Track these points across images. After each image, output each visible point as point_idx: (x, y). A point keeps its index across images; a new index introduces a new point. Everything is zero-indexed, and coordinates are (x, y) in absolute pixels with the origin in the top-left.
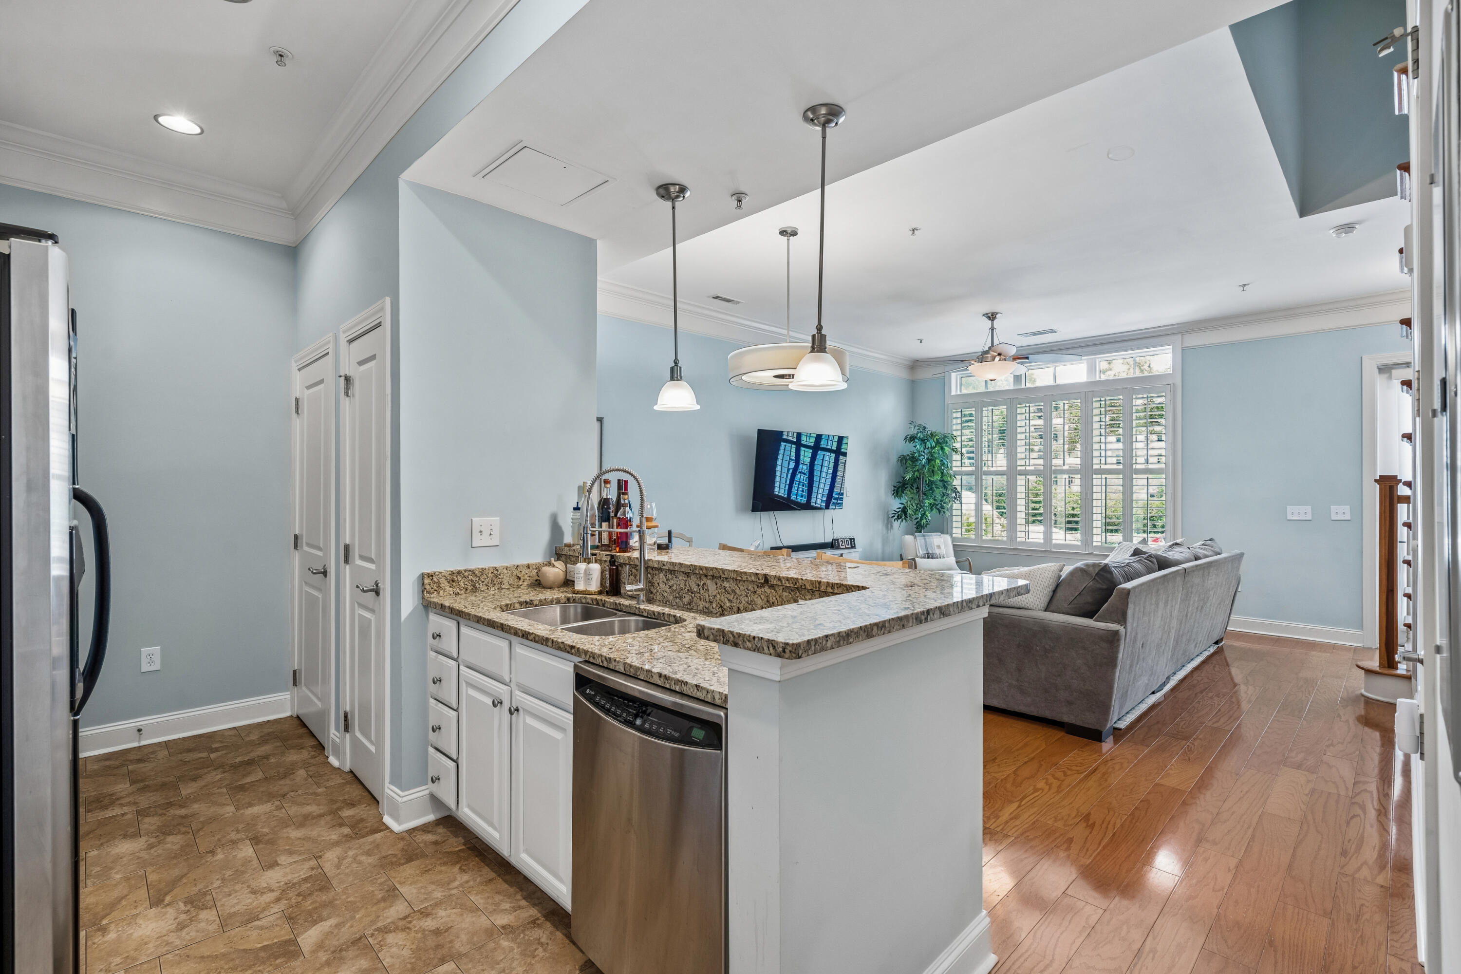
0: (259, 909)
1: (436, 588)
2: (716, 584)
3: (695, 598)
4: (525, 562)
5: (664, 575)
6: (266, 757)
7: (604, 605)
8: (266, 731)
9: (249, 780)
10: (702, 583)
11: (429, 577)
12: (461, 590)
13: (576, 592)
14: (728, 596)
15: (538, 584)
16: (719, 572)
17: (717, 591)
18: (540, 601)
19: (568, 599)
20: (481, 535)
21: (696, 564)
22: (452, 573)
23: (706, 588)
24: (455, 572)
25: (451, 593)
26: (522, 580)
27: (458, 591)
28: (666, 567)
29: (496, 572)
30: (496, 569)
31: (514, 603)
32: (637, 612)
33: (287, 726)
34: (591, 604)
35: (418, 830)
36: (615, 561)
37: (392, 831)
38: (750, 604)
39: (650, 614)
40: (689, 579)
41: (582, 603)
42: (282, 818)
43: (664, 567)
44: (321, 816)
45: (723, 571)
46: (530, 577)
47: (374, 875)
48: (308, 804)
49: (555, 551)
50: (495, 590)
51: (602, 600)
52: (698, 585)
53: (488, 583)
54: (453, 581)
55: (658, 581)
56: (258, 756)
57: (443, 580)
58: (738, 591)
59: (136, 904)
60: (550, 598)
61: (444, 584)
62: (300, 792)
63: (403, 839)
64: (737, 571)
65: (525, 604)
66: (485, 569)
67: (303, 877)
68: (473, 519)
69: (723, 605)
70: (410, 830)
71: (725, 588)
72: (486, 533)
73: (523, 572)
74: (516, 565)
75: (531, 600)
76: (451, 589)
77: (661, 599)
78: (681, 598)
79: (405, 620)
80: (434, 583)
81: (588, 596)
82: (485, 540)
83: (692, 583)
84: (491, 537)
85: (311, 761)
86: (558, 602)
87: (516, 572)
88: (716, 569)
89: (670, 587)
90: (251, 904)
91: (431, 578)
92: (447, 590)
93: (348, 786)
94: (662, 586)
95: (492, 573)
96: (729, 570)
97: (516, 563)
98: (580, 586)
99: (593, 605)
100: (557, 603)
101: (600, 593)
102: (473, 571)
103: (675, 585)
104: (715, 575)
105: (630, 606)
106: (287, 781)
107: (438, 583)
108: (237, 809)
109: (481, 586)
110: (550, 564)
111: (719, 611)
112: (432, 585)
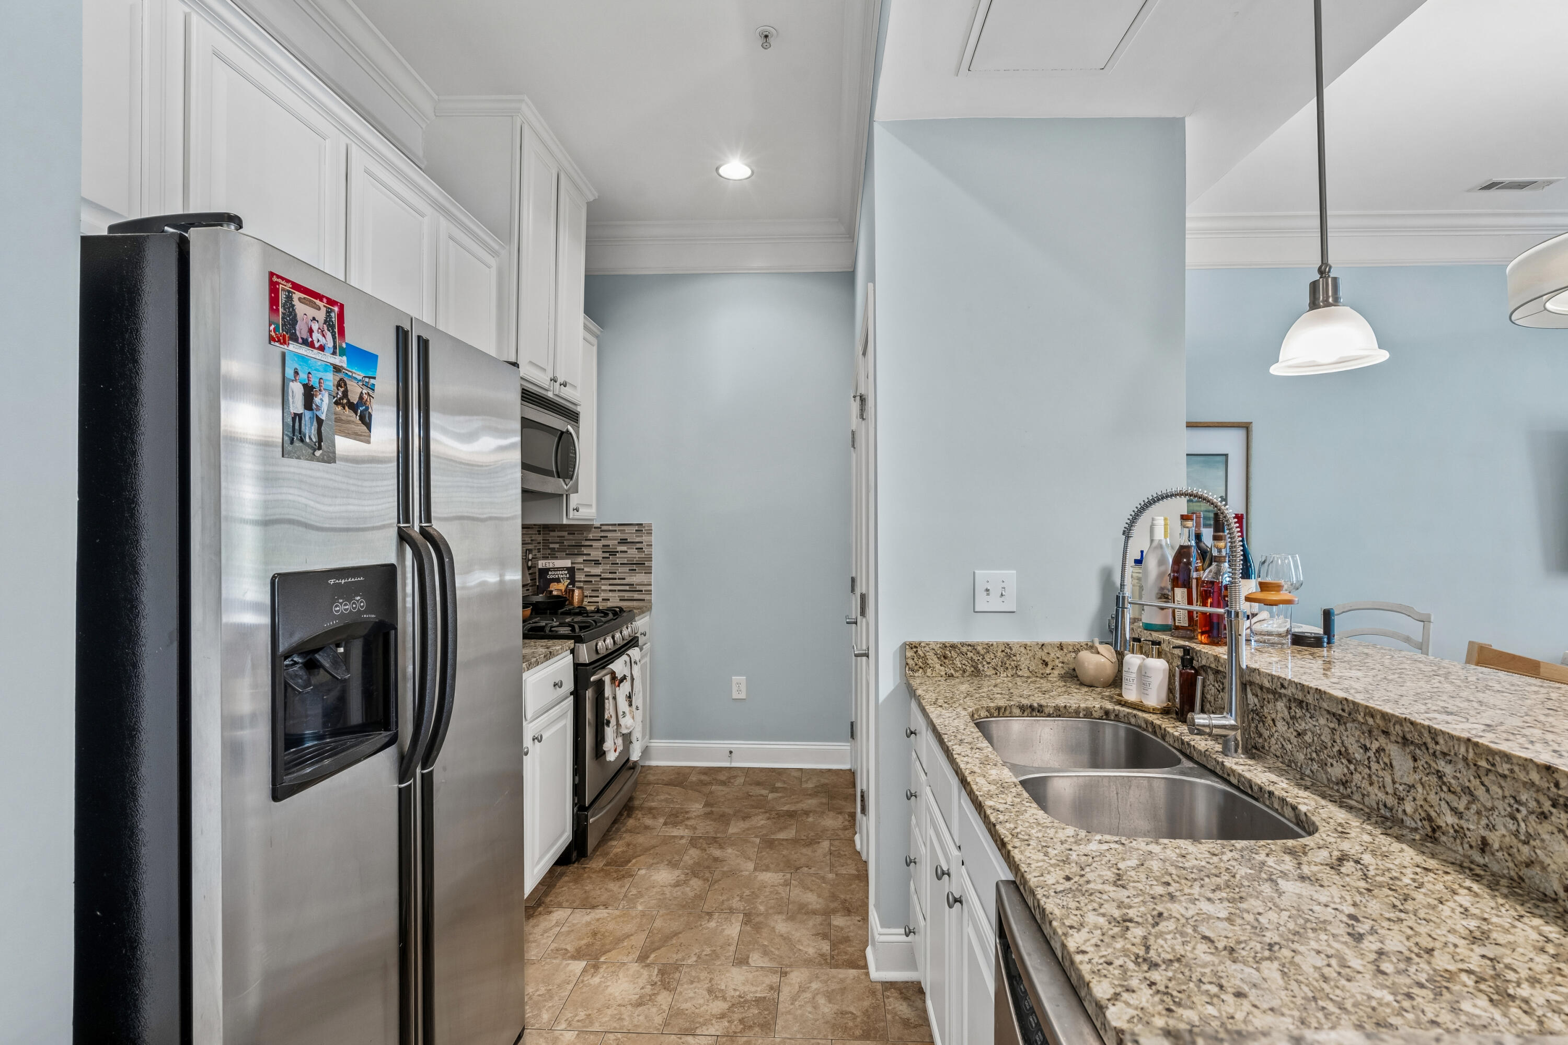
0: (701, 1020)
1: (921, 664)
2: (1415, 760)
3: (1357, 777)
4: (1056, 639)
5: (1286, 706)
6: (807, 813)
7: (1163, 738)
8: (824, 781)
9: (781, 836)
10: (1375, 746)
11: (912, 648)
12: (957, 671)
13: (1123, 703)
14: (1450, 797)
15: (1073, 676)
16: (1421, 735)
17: (1417, 777)
18: (1057, 708)
19: (1107, 713)
20: (988, 594)
21: (1359, 699)
22: (944, 646)
23: (1387, 760)
24: (948, 645)
25: (943, 673)
26: (1050, 667)
27: (953, 672)
28: (1288, 692)
29: (1009, 651)
30: (1007, 645)
31: (1011, 707)
32: (1218, 770)
33: (842, 780)
34: (1144, 730)
35: (895, 989)
36: (1192, 659)
37: (867, 974)
38: (1526, 843)
39: (1243, 784)
40: (1342, 728)
41: (1130, 724)
42: (782, 898)
43: (1283, 691)
44: (814, 912)
45: (1434, 734)
46: (1063, 663)
47: (820, 1036)
48: (811, 891)
49: (1109, 626)
50: (1007, 676)
51: (1160, 727)
52: (1366, 749)
53: (997, 665)
54: (945, 657)
55: (1274, 716)
56: (802, 810)
57: (930, 655)
58: (1480, 792)
59: (630, 950)
60: (1074, 706)
61: (933, 660)
62: (812, 871)
63: (873, 993)
64: (1476, 744)
65: (1029, 710)
66: (992, 645)
67: (758, 995)
68: (976, 571)
69: (1433, 814)
70: (887, 982)
71: (1440, 775)
72: (995, 593)
73: (1052, 655)
74: (1041, 644)
75: (1041, 706)
76: (942, 668)
77: (1278, 754)
78: (1323, 764)
79: (885, 700)
80: (919, 657)
81: (1140, 714)
82: (994, 604)
83: (1351, 739)
84: (1003, 599)
85: (840, 833)
86: (1088, 713)
87: (1040, 654)
88: (1412, 723)
89: (1299, 734)
90: (701, 1006)
91: (915, 650)
92: (936, 669)
93: (857, 882)
94: (1281, 726)
95: (1003, 651)
96: (1452, 737)
97: (1041, 640)
98: (1131, 694)
99: (1148, 731)
100: (1085, 716)
101: (1165, 712)
102: (974, 646)
103: (1309, 734)
104: (1408, 736)
105: (1205, 754)
106: (807, 851)
107: (925, 658)
108: (755, 869)
109: (986, 669)
110: (1091, 648)
111: (1423, 827)
112: (915, 660)
